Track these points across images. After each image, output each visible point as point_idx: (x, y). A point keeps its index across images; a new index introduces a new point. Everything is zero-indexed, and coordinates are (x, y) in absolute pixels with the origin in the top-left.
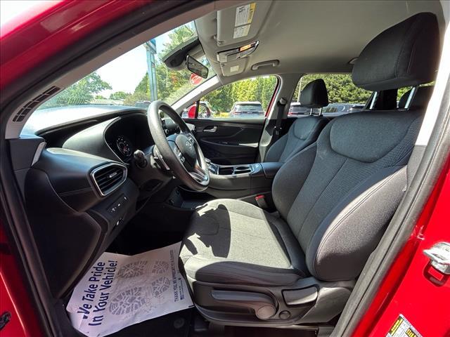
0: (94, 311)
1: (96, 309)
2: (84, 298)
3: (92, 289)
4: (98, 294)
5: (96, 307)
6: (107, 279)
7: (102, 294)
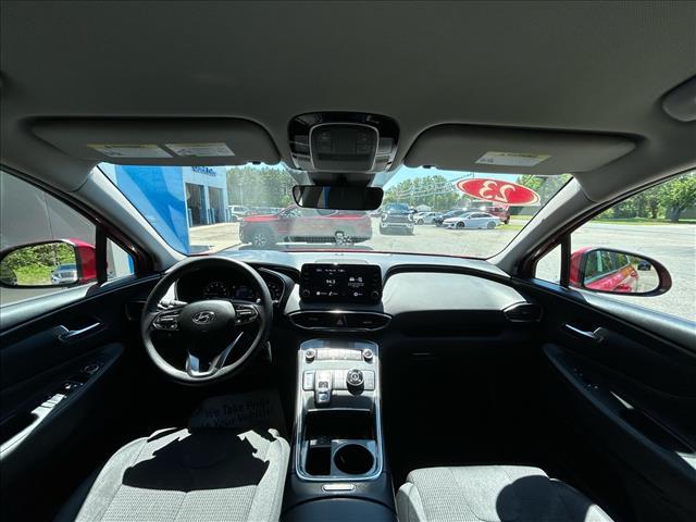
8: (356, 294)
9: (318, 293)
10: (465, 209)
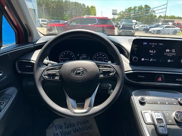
0: (60, 132)
1: (62, 132)
2: (65, 124)
3: (72, 125)
4: (70, 129)
5: (63, 131)
6: (80, 129)
7: (70, 131)
8: (169, 61)
9: (143, 59)
10: (160, 24)
